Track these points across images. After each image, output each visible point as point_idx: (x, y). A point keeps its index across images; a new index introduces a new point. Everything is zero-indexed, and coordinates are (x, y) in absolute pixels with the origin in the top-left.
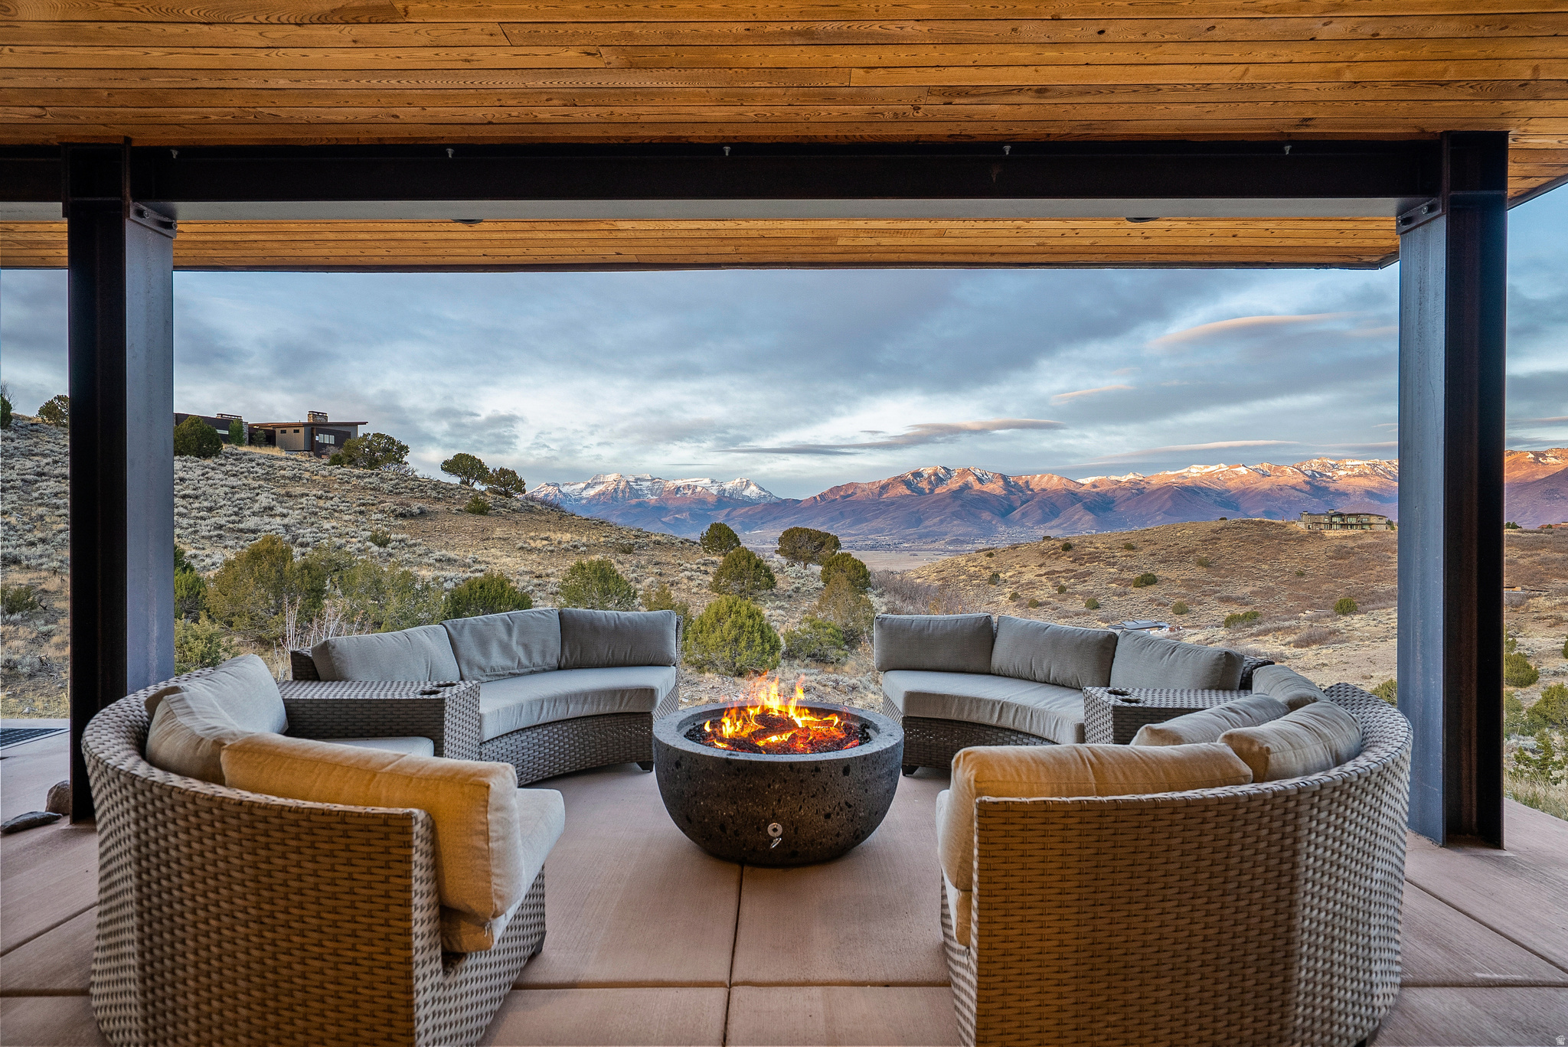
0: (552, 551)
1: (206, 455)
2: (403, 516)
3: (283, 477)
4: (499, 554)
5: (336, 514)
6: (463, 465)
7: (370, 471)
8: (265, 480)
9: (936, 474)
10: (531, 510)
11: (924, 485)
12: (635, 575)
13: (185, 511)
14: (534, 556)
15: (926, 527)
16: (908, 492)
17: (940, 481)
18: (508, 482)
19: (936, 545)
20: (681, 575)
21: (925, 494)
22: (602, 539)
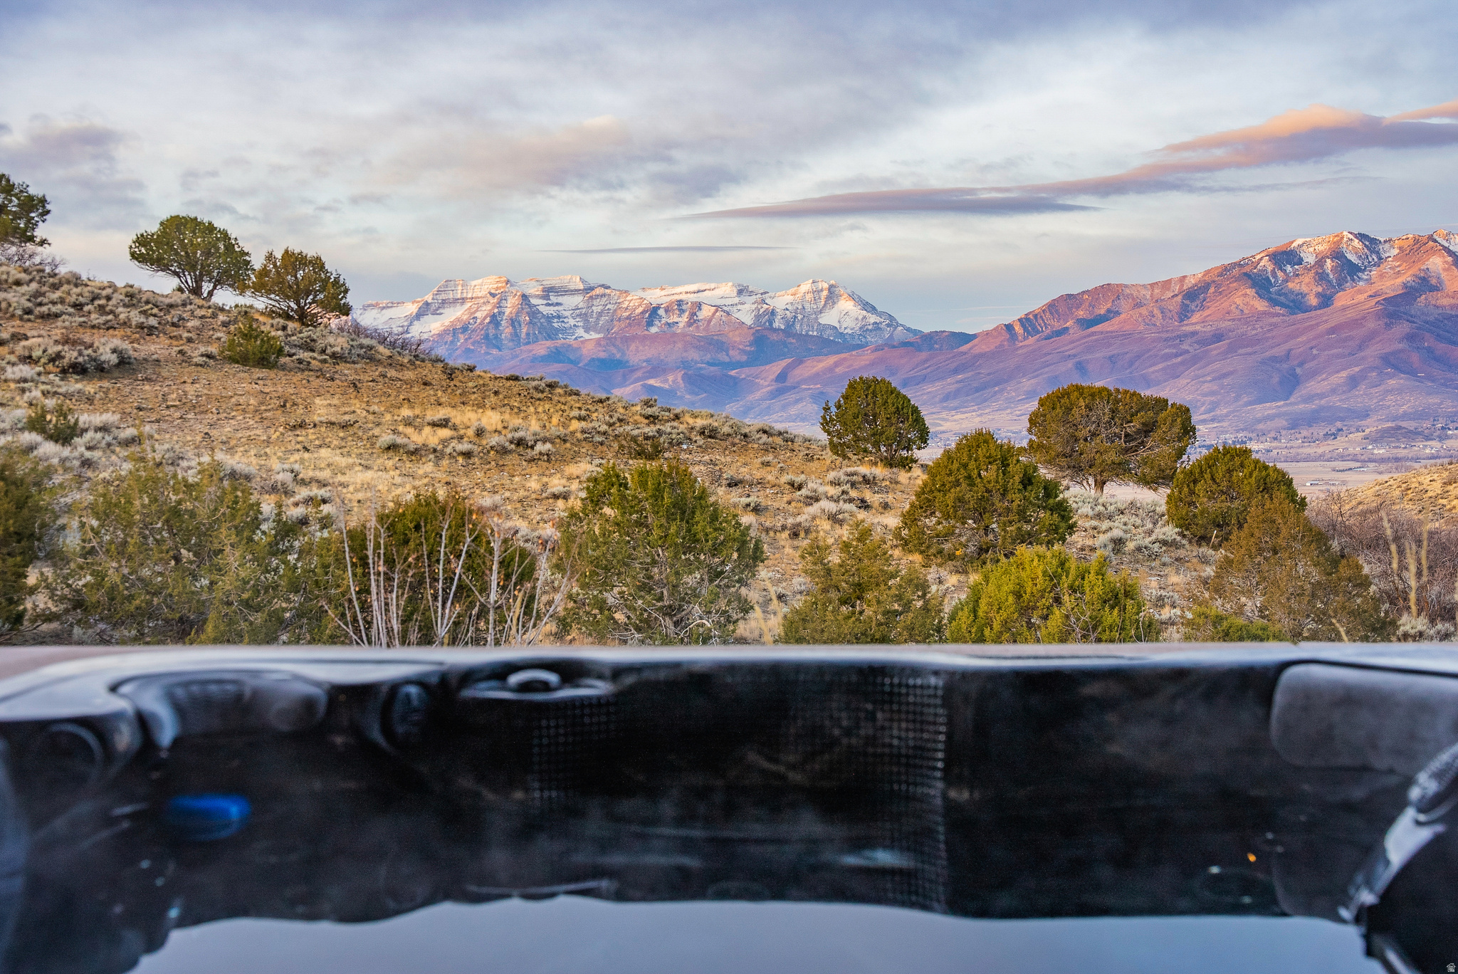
9: (1338, 255)
11: (1306, 286)
15: (1309, 399)
16: (1261, 305)
17: (1349, 270)
19: (1340, 444)
21: (1309, 309)
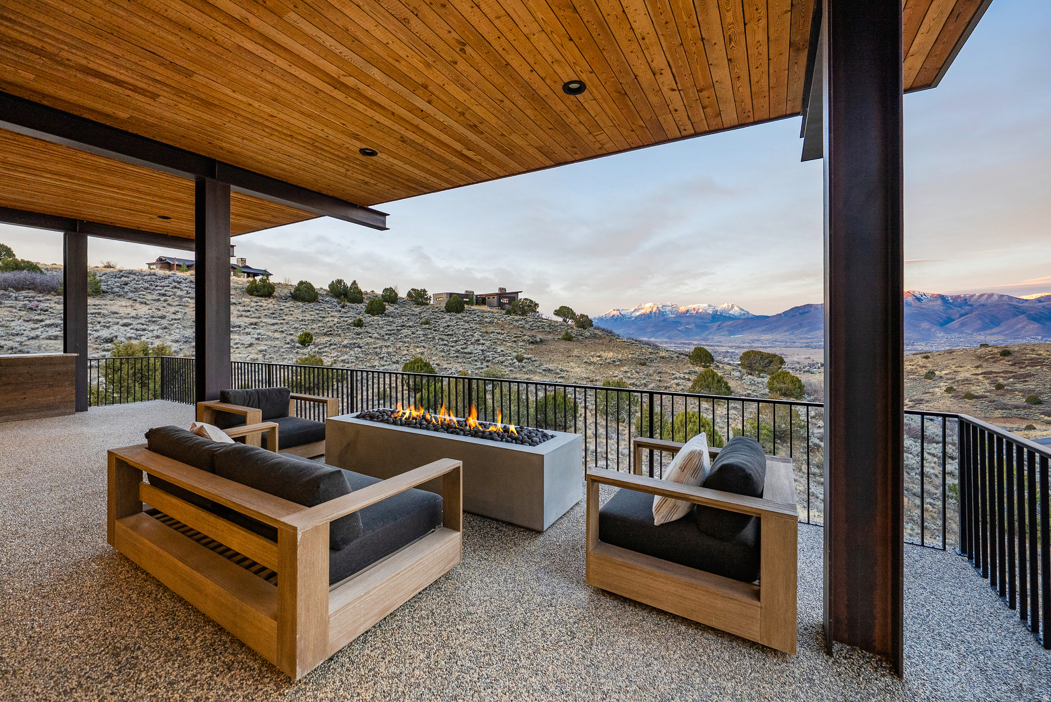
0: (601, 364)
1: (458, 312)
2: (532, 343)
3: (486, 322)
4: (574, 365)
5: (504, 343)
6: (564, 312)
7: (522, 317)
8: (480, 324)
10: (595, 336)
12: (644, 381)
13: (446, 342)
14: (592, 367)
18: (584, 322)
20: (673, 382)
22: (630, 356)
